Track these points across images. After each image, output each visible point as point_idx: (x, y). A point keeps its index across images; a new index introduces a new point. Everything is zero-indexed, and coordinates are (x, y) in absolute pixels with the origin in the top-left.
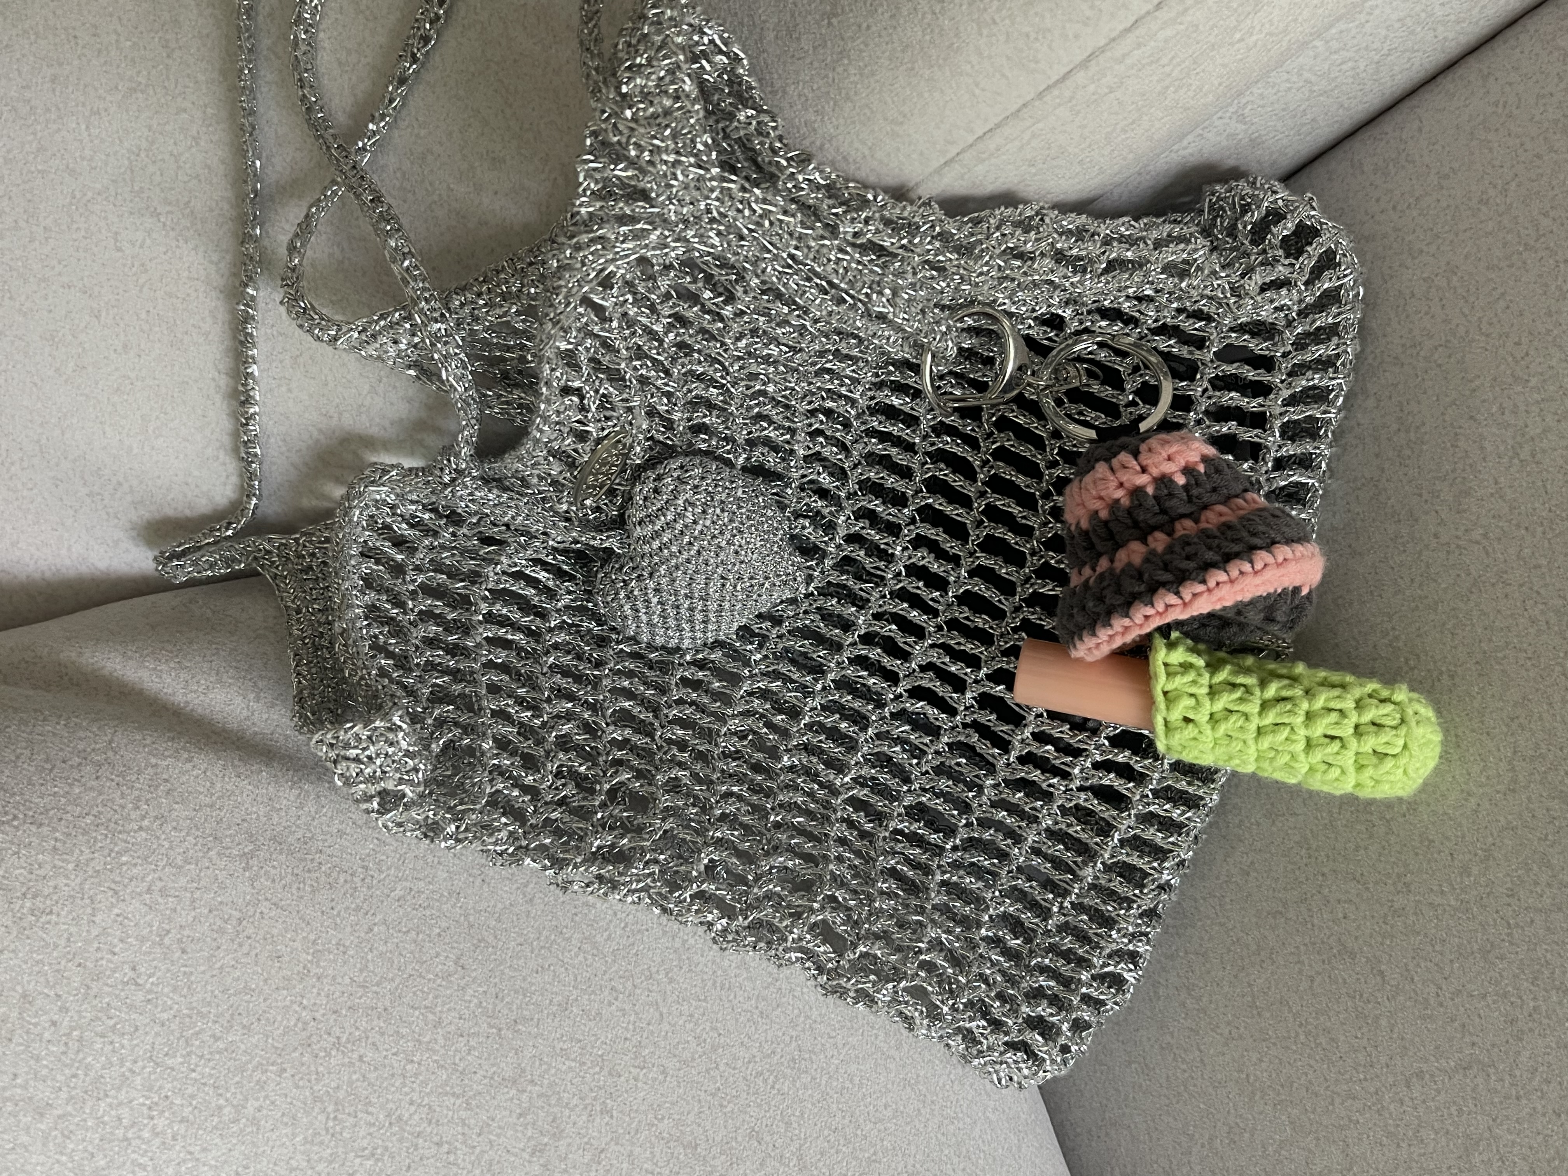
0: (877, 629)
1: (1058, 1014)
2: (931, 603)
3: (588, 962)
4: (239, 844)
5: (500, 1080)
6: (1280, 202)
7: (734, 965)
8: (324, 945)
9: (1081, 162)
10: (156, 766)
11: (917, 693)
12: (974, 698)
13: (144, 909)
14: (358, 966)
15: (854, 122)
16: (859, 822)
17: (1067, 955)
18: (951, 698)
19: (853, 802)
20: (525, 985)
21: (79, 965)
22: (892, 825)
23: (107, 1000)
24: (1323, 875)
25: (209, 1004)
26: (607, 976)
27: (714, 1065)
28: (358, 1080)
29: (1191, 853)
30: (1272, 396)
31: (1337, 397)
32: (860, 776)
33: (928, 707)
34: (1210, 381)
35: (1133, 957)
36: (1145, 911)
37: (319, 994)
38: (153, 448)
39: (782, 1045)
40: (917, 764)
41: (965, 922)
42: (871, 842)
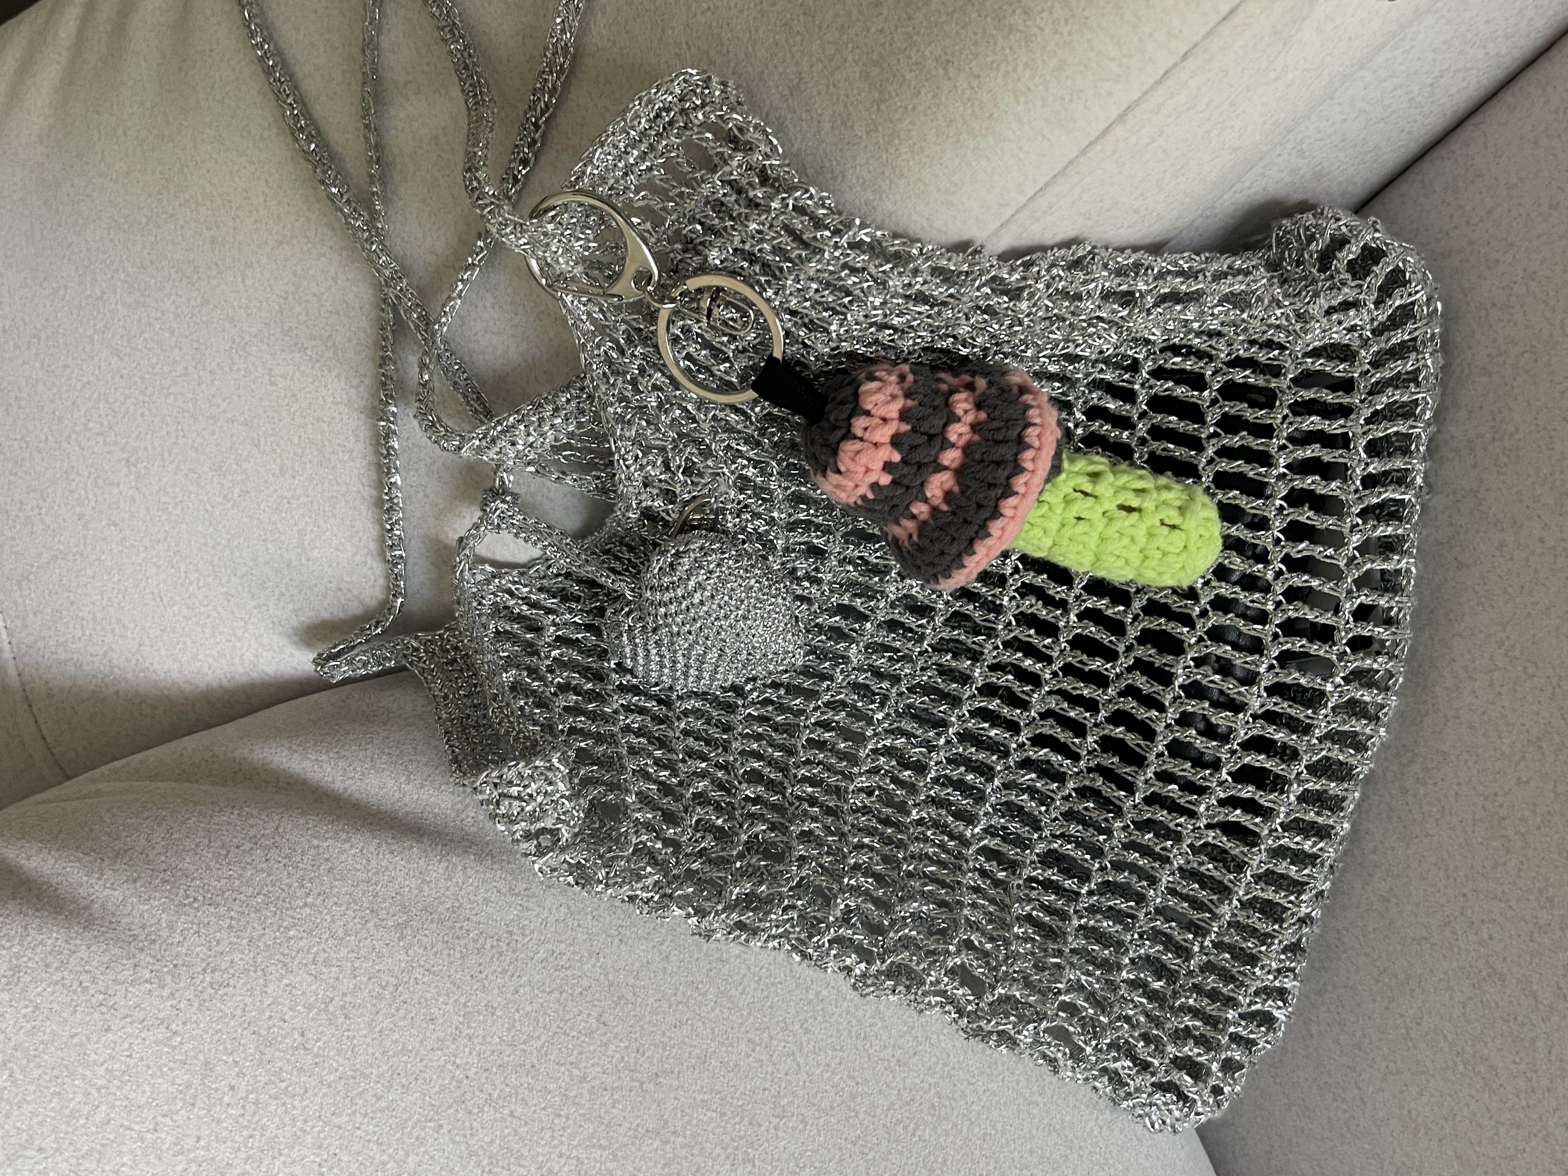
0: (994, 680)
1: (1206, 1053)
2: (1044, 650)
3: (725, 1016)
4: (393, 916)
5: (644, 1131)
6: (1343, 228)
7: (868, 1015)
8: (473, 1007)
9: (1137, 211)
10: (318, 847)
11: (1039, 741)
12: (1095, 742)
13: (310, 979)
14: (506, 1025)
15: (910, 197)
16: (992, 871)
17: (1214, 995)
18: (1073, 743)
19: (984, 851)
20: (665, 1040)
21: (254, 1033)
22: (1027, 872)
23: (279, 1064)
24: (1464, 895)
25: (371, 1066)
26: (743, 1030)
27: (853, 1114)
28: (509, 1134)
29: (1328, 883)
30: (1352, 416)
31: (1423, 412)
32: (991, 826)
33: (1051, 754)
34: (1290, 407)
35: (1282, 994)
36: (1286, 945)
37: (471, 1053)
38: (309, 559)
39: (921, 1093)
40: (1046, 811)
41: (1107, 966)
42: (1005, 890)
